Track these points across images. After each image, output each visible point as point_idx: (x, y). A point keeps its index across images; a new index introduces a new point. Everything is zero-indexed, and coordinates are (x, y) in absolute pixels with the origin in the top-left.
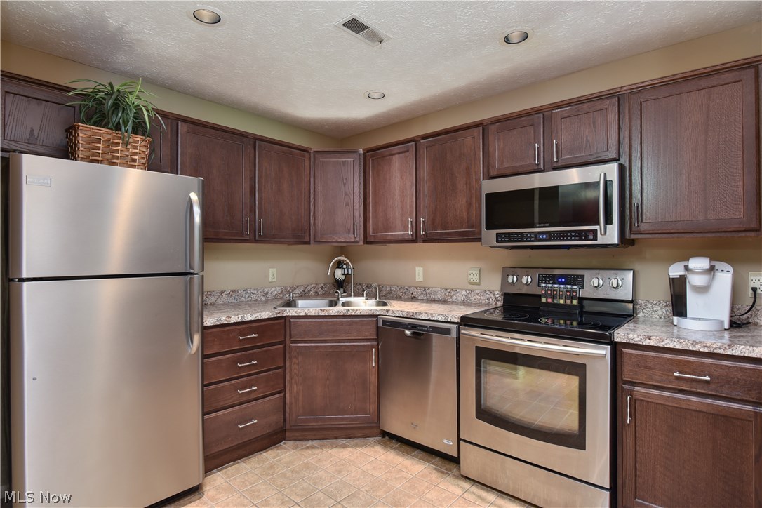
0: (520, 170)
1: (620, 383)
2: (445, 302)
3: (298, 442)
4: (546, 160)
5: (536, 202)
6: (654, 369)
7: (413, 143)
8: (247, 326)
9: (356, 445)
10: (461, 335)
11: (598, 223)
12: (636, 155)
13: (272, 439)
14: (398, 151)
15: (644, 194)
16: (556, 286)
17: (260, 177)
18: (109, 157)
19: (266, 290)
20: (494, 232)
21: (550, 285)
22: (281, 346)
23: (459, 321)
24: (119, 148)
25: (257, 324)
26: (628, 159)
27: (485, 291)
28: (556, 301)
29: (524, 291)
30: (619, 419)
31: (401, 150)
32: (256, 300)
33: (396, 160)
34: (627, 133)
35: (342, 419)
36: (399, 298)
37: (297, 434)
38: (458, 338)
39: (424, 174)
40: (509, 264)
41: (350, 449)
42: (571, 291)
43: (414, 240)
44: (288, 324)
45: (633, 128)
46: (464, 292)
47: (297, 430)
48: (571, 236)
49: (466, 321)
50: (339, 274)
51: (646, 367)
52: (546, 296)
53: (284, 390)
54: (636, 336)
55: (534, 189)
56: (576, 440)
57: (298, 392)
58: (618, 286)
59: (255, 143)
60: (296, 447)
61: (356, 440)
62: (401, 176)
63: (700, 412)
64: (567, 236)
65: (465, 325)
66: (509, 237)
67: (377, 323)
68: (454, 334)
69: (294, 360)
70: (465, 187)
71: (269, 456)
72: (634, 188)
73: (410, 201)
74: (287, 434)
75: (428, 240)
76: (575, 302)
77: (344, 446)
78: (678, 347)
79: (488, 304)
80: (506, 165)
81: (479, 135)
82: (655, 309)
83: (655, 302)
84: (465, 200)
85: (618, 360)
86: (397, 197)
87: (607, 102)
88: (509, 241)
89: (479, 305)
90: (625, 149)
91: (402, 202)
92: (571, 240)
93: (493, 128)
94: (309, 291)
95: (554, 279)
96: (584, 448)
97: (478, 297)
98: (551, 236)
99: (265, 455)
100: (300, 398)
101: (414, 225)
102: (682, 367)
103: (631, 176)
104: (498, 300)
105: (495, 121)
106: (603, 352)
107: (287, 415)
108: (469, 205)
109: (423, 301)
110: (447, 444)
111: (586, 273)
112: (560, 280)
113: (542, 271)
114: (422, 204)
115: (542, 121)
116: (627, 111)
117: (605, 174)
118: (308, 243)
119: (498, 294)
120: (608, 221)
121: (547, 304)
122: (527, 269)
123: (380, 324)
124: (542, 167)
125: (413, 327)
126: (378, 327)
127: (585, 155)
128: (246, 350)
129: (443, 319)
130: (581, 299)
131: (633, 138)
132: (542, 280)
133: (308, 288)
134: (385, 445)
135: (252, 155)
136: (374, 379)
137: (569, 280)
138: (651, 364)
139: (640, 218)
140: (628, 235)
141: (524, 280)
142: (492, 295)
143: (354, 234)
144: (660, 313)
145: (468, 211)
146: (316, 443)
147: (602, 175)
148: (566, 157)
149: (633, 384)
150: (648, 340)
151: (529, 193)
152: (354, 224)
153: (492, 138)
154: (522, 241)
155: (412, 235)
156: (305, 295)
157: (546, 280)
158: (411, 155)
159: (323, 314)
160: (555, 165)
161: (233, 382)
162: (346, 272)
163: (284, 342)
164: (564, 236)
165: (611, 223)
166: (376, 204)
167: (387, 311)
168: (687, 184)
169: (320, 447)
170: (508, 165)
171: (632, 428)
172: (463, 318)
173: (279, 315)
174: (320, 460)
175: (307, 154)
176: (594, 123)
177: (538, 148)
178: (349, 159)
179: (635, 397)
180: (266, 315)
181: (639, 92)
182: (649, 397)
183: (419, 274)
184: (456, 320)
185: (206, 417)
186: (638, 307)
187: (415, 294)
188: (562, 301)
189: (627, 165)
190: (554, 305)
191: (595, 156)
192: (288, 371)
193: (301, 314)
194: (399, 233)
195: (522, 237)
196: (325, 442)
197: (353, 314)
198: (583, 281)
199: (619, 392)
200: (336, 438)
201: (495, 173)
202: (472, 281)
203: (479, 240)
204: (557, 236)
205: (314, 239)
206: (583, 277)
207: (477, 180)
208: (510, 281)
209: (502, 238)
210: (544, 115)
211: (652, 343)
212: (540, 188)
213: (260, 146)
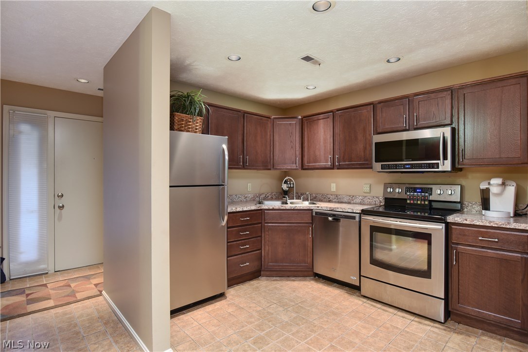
0: (395, 129)
1: (450, 244)
2: (349, 203)
3: (268, 278)
4: (410, 124)
5: (404, 148)
6: (469, 236)
7: (332, 113)
8: (244, 213)
9: (300, 280)
10: (362, 219)
11: (439, 159)
12: (461, 122)
13: (255, 275)
14: (323, 118)
15: (466, 144)
16: (416, 194)
17: (247, 134)
18: (187, 128)
19: (246, 196)
20: (380, 164)
21: (412, 193)
22: (260, 225)
23: (360, 212)
24: (191, 123)
25: (249, 213)
26: (457, 124)
27: (374, 197)
28: (415, 202)
29: (396, 197)
30: (450, 263)
31: (324, 117)
32: (241, 201)
33: (321, 123)
34: (456, 110)
35: (293, 266)
36: (321, 201)
37: (268, 273)
38: (360, 222)
39: (337, 131)
40: (388, 182)
41: (297, 282)
42: (425, 196)
43: (332, 167)
44: (263, 213)
45: (460, 108)
46: (361, 198)
47: (267, 271)
48: (424, 166)
49: (364, 212)
50: (285, 187)
51: (464, 235)
52: (410, 199)
53: (261, 249)
54: (459, 219)
55: (402, 141)
56: (426, 274)
57: (268, 250)
58: (451, 194)
59: (244, 115)
60: (268, 280)
61: (300, 278)
62: (325, 131)
63: (493, 257)
64: (422, 166)
65: (364, 214)
66: (389, 167)
67: (312, 214)
68: (357, 219)
69: (267, 233)
70: (362, 138)
71: (255, 283)
72: (460, 140)
73: (330, 146)
74: (262, 273)
75: (340, 168)
76: (426, 203)
77: (294, 281)
78: (481, 224)
79: (375, 204)
80: (387, 127)
81: (371, 110)
82: (474, 207)
83: (474, 203)
84: (362, 146)
85: (449, 231)
86: (322, 143)
87: (445, 93)
88: (389, 169)
89: (370, 204)
90: (455, 119)
91: (325, 146)
92: (424, 168)
93: (379, 106)
94: (268, 196)
95: (415, 190)
96: (430, 278)
97: (369, 201)
98: (413, 166)
99: (252, 282)
100: (270, 253)
101: (332, 159)
102: (483, 234)
103: (458, 134)
104: (381, 202)
105: (380, 102)
106: (441, 227)
107: (263, 262)
108: (365, 148)
109: (335, 202)
110: (353, 279)
111: (434, 187)
112: (418, 190)
113: (408, 186)
114: (337, 147)
115: (408, 102)
116: (456, 98)
117: (444, 133)
118: (270, 169)
119: (382, 199)
120: (445, 158)
121: (410, 204)
122: (399, 184)
123: (314, 214)
124: (407, 128)
125: (334, 215)
126: (312, 216)
127: (432, 122)
128: (244, 226)
129: (351, 211)
130: (430, 201)
131: (460, 113)
132: (408, 191)
133: (268, 195)
134: (316, 281)
135: (242, 122)
136: (310, 244)
137: (423, 190)
138: (467, 233)
139: (463, 158)
140: (457, 166)
141: (397, 190)
142: (377, 199)
143: (296, 164)
144: (477, 209)
145: (364, 152)
146: (278, 278)
147: (442, 133)
148: (422, 123)
149: (458, 244)
150: (465, 221)
151: (400, 142)
152: (296, 159)
153: (379, 112)
154: (396, 169)
155: (331, 165)
156: (266, 199)
157: (410, 191)
158: (330, 121)
159: (282, 208)
160: (415, 127)
161: (238, 242)
162: (289, 186)
163: (261, 223)
164: (420, 166)
165: (447, 159)
166: (309, 147)
167: (318, 207)
168: (490, 138)
169: (281, 280)
170: (388, 127)
171: (457, 267)
172: (362, 210)
173: (259, 208)
174: (282, 286)
175: (269, 120)
176: (438, 105)
177: (405, 117)
178: (293, 122)
179: (458, 251)
180: (253, 208)
181: (463, 88)
182: (466, 251)
183: (333, 188)
184: (359, 212)
185: (228, 259)
186: (464, 205)
187: (331, 199)
188: (419, 202)
189: (457, 128)
190: (414, 204)
191: (438, 122)
192: (263, 239)
193: (270, 208)
194: (323, 164)
195: (396, 166)
196: (283, 278)
197: (299, 208)
198: (432, 191)
199: (450, 249)
200: (288, 277)
201: (380, 131)
202: (365, 191)
203: (371, 168)
204: (416, 166)
205: (273, 167)
206: (431, 189)
207: (370, 135)
208: (389, 191)
209: (384, 167)
210: (409, 99)
211: (467, 222)
212: (406, 140)
213: (247, 116)
